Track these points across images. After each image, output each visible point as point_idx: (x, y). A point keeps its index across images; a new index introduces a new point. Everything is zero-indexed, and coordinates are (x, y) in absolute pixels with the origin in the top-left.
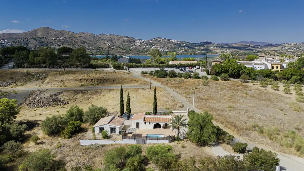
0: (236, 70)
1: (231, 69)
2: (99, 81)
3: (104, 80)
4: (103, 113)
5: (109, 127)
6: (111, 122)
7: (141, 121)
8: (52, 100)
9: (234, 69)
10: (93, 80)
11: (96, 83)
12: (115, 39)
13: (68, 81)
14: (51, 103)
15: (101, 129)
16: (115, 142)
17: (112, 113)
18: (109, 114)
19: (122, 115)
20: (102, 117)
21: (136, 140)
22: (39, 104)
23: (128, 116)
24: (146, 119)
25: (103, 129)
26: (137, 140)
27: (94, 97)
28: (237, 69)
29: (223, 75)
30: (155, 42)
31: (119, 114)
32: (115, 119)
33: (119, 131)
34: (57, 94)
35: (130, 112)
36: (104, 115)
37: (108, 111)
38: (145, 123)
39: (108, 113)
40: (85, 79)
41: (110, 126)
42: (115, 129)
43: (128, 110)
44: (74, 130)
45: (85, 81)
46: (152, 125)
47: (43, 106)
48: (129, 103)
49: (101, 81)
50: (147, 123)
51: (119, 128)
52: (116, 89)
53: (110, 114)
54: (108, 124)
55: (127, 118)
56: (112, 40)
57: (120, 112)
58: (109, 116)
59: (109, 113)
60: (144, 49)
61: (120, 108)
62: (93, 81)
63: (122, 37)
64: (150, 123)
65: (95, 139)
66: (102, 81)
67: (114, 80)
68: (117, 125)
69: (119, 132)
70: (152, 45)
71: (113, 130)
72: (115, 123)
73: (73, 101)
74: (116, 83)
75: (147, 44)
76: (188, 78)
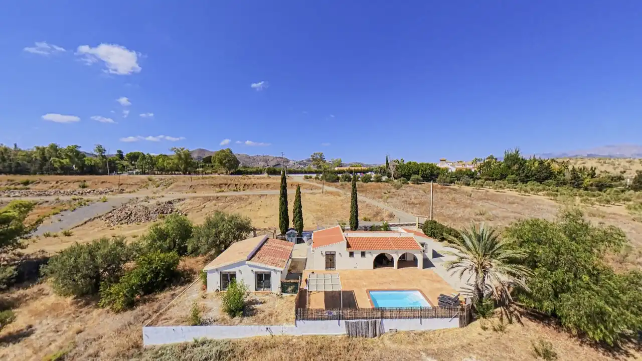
0: (428, 171)
1: (422, 170)
2: (246, 186)
3: (254, 185)
4: (241, 230)
5: (252, 270)
6: (258, 254)
7: (340, 249)
8: (156, 211)
9: (426, 171)
10: (237, 184)
11: (242, 189)
12: (270, 160)
13: (201, 187)
14: (151, 215)
15: (228, 279)
16: (270, 332)
17: (263, 230)
18: (255, 233)
19: (283, 233)
20: (238, 238)
21: (343, 322)
22: (128, 217)
23: (297, 236)
24: (350, 244)
25: (233, 275)
26: (345, 322)
27: (235, 205)
28: (429, 169)
29: (414, 177)
30: (308, 162)
31: (279, 232)
32: (268, 244)
33: (282, 283)
34: (172, 202)
35: (301, 226)
36: (244, 235)
37: (253, 224)
38: (351, 254)
39: (253, 230)
40: (226, 184)
41: (252, 268)
42: (268, 276)
43: (299, 222)
44: (148, 280)
45: (227, 186)
46: (370, 258)
47: (133, 221)
48: (300, 207)
49: (248, 186)
50: (357, 256)
51: (282, 272)
52: (271, 195)
53: (257, 232)
54: (247, 262)
55: (295, 239)
56: (266, 161)
57: (281, 227)
58: (255, 236)
59: (255, 230)
60: (298, 168)
61: (280, 219)
62: (238, 187)
63: (277, 157)
64: (363, 254)
65: (197, 320)
66: (251, 186)
67: (267, 185)
68: (276, 264)
69: (280, 285)
70: (305, 164)
71: (262, 279)
72: (267, 258)
73: (197, 212)
74: (271, 189)
75: (301, 164)
76: (368, 182)
